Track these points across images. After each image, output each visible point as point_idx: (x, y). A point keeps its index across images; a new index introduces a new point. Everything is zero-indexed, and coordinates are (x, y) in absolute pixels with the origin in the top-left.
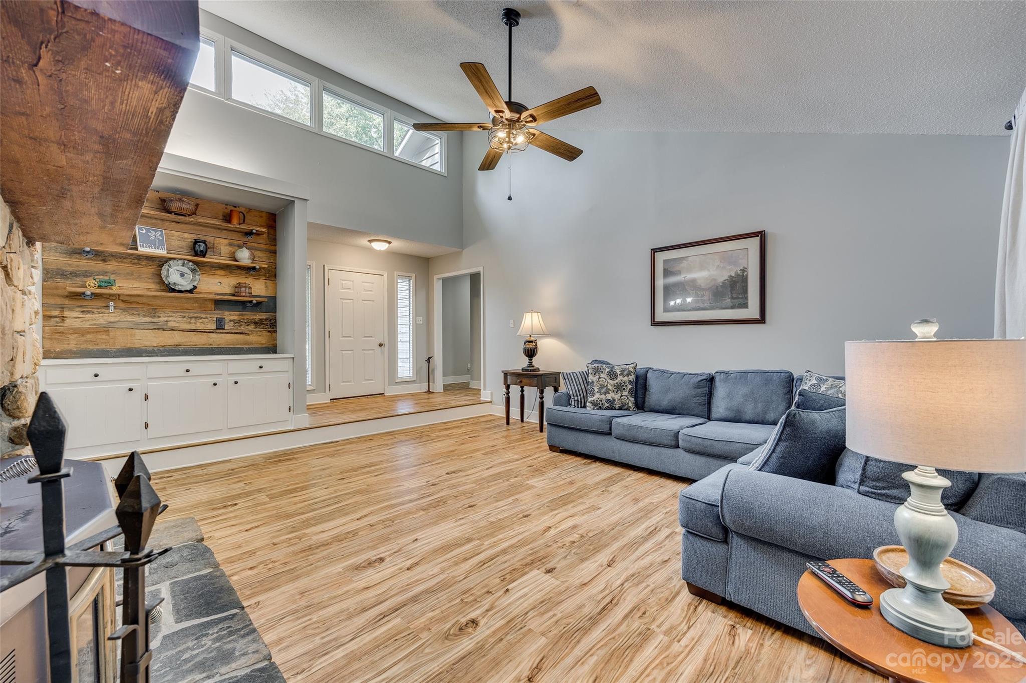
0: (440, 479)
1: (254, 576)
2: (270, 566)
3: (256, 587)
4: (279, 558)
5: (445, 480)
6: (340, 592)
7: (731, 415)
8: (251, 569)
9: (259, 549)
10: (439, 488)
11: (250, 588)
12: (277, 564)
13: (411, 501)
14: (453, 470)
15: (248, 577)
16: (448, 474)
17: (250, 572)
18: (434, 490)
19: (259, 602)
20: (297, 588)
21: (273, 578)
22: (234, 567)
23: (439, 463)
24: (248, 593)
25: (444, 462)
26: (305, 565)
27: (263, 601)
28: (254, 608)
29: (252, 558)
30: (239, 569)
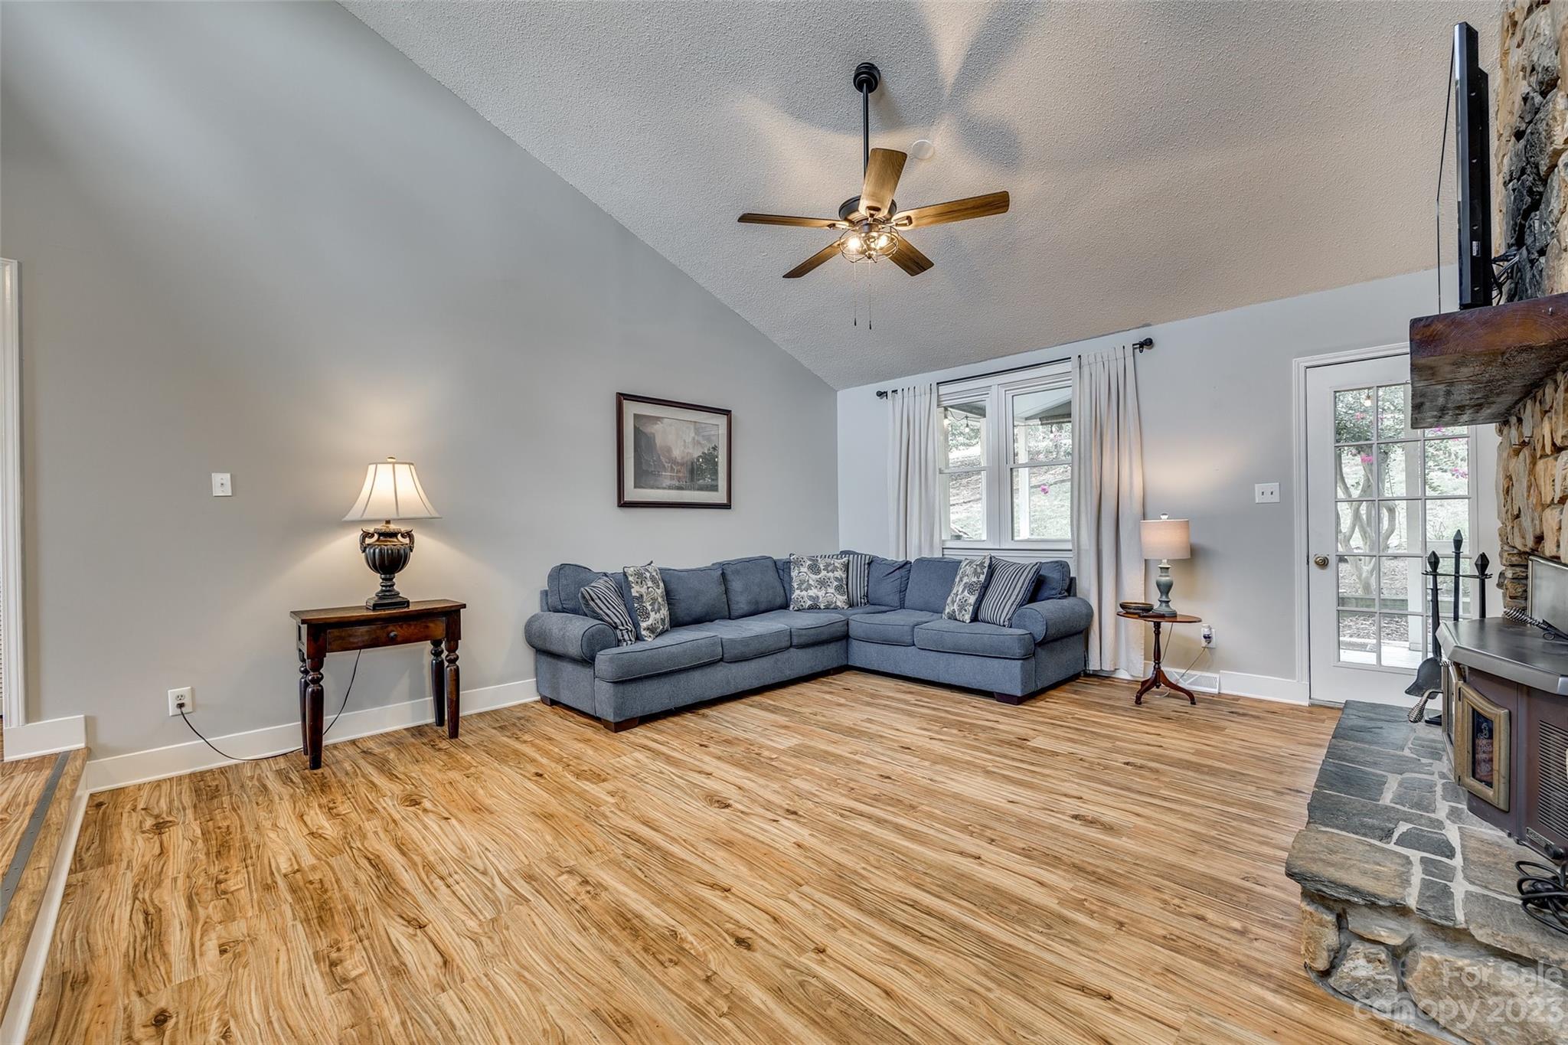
1: (1212, 908)
2: (1177, 901)
3: (1226, 893)
4: (1151, 900)
6: (1162, 829)
7: (753, 608)
8: (1202, 918)
9: (1151, 939)
11: (1234, 898)
12: (1166, 897)
15: (1220, 912)
17: (1210, 915)
19: (1243, 879)
20: (1189, 859)
21: (1195, 886)
22: (1219, 940)
24: (1243, 895)
26: (1141, 869)
27: (1237, 876)
28: (1254, 878)
29: (1177, 933)
30: (1218, 931)
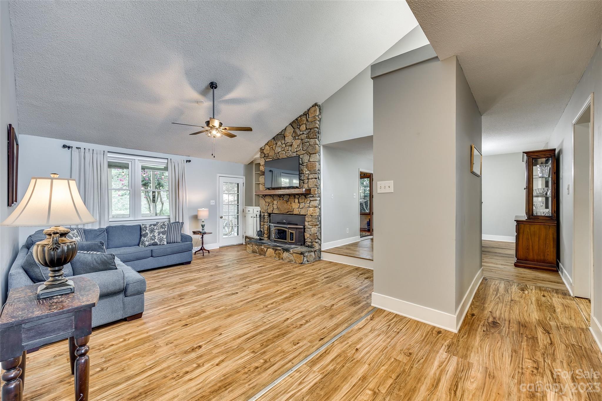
0: (242, 290)
5: (239, 289)
10: (242, 285)
13: (254, 279)
14: (234, 296)
16: (237, 293)
18: (245, 284)
23: (242, 301)
25: (238, 302)
